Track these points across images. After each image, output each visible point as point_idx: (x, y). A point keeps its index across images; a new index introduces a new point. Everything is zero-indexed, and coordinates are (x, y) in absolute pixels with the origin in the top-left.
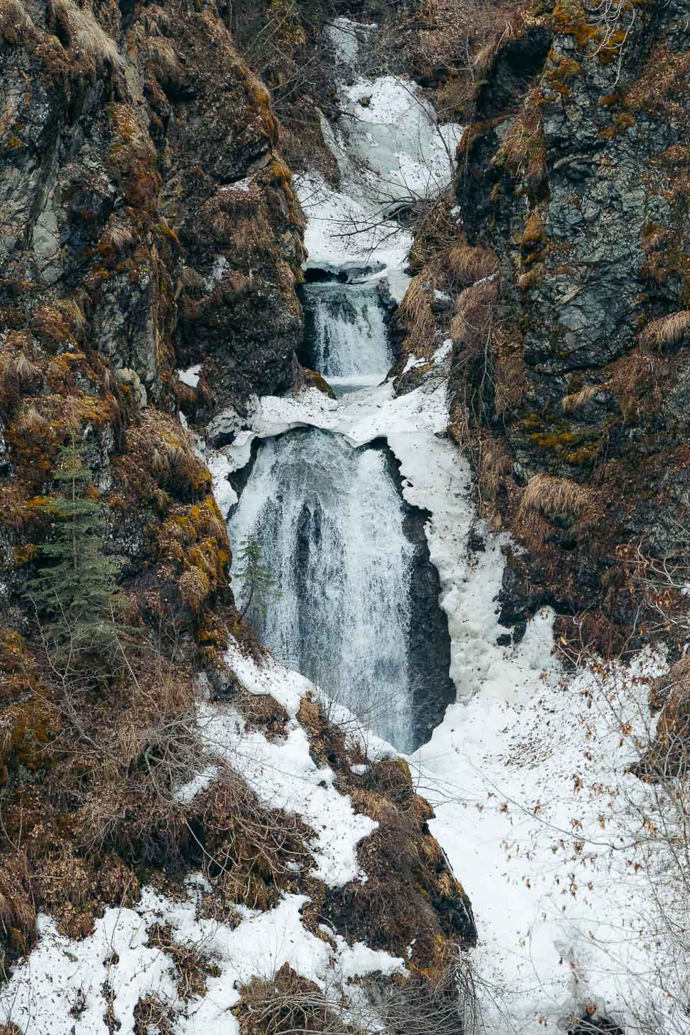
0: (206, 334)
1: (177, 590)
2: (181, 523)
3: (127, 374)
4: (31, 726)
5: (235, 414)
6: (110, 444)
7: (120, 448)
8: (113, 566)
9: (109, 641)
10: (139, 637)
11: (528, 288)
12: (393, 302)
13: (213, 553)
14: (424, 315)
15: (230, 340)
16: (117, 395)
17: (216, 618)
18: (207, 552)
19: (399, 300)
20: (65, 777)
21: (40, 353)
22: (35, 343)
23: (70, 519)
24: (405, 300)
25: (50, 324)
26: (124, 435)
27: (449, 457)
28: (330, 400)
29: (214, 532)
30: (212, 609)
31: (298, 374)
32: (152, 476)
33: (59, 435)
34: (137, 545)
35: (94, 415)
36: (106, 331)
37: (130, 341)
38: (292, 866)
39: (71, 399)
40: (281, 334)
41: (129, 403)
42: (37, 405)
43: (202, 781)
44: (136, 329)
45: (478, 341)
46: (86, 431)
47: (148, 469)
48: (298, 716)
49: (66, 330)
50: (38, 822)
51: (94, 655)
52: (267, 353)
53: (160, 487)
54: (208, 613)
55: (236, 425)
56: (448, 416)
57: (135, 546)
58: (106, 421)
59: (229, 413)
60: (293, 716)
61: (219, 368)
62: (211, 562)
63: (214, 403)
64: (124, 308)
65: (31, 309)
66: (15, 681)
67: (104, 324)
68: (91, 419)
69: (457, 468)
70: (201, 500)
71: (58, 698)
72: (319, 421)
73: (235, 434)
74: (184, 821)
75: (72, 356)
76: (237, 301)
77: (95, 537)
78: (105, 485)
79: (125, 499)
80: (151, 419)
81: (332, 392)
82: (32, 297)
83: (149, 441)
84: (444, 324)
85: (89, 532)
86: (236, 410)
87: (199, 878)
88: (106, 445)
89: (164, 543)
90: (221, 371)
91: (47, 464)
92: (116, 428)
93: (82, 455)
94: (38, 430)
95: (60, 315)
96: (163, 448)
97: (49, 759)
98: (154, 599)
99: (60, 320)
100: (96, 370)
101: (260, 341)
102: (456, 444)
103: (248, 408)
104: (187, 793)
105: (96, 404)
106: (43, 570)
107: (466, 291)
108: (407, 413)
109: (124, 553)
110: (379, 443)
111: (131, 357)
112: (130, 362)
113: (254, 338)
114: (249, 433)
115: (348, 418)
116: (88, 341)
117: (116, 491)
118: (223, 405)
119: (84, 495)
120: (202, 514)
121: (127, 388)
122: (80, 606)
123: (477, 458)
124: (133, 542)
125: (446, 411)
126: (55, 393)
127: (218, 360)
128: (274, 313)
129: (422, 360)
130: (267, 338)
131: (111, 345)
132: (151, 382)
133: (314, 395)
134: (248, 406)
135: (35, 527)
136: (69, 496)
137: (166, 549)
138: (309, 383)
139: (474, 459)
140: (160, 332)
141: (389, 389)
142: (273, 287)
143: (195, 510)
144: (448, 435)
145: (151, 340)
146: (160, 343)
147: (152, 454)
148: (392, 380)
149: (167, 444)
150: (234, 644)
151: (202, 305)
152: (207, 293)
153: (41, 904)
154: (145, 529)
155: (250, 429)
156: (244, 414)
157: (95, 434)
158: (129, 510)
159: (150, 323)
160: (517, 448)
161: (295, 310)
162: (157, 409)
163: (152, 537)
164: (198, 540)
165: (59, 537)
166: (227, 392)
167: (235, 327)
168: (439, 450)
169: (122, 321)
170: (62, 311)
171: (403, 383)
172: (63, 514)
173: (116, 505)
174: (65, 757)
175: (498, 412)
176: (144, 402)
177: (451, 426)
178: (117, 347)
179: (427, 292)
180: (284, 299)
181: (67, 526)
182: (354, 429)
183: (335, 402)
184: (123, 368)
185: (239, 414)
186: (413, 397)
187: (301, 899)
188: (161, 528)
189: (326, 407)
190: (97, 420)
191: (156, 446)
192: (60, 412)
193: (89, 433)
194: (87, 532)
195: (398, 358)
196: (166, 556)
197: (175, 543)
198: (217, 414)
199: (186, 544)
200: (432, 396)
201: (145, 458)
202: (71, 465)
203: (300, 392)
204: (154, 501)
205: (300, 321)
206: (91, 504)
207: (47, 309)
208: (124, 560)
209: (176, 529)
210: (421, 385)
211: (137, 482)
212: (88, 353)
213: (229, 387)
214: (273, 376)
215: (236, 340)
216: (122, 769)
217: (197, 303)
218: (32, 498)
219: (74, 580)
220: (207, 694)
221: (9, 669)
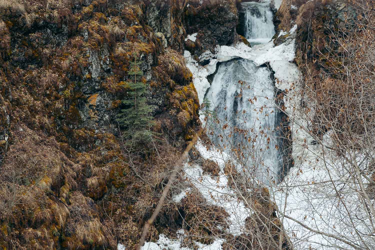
0: (199, 21)
1: (177, 119)
2: (179, 93)
3: (159, 34)
4: (117, 171)
5: (210, 52)
6: (151, 62)
7: (154, 65)
8: (152, 109)
9: (148, 138)
10: (161, 137)
11: (326, 4)
12: (276, 10)
13: (192, 105)
14: (287, 15)
15: (209, 24)
16: (155, 43)
17: (192, 130)
18: (190, 105)
19: (278, 9)
20: (130, 191)
21: (124, 26)
22: (122, 22)
23: (134, 90)
24: (279, 9)
25: (128, 14)
26: (157, 58)
27: (294, 71)
28: (248, 47)
29: (193, 97)
30: (191, 127)
31: (236, 37)
32: (168, 74)
33: (130, 57)
34: (161, 101)
35: (145, 50)
36: (151, 17)
37: (161, 21)
38: (219, 227)
39: (136, 44)
40: (229, 21)
41: (160, 46)
42: (122, 45)
43: (183, 195)
44: (163, 17)
45: (306, 24)
46: (141, 56)
47: (167, 72)
48: (224, 169)
49: (135, 17)
50: (119, 208)
51: (142, 143)
52: (223, 29)
53: (171, 79)
54: (189, 128)
55: (211, 57)
56: (295, 54)
57: (161, 102)
58: (150, 52)
59: (208, 52)
60: (222, 169)
61: (204, 34)
62: (191, 108)
63: (202, 48)
64: (159, 8)
65: (121, 8)
66: (111, 153)
67: (150, 14)
68: (144, 52)
69: (297, 75)
70: (188, 84)
71: (127, 160)
72: (243, 56)
73: (210, 60)
74: (177, 209)
75: (137, 27)
76: (211, 8)
77: (144, 98)
78: (149, 77)
79: (157, 83)
80: (168, 52)
81: (250, 45)
82: (122, 3)
83: (167, 61)
84: (294, 18)
85: (142, 96)
86: (211, 51)
87: (182, 231)
88: (149, 62)
89: (172, 101)
90: (205, 35)
91: (125, 69)
92: (154, 55)
93: (140, 65)
94: (122, 55)
95: (132, 11)
96: (173, 63)
97: (124, 184)
98: (168, 122)
99: (132, 13)
100: (147, 33)
101: (221, 24)
102: (297, 65)
103: (215, 50)
104: (178, 199)
105: (146, 46)
106: (122, 110)
107: (303, 5)
108: (278, 53)
109: (156, 104)
110: (266, 65)
111: (161, 28)
112: (161, 30)
113: (219, 23)
114: (216, 60)
115: (255, 55)
116: (144, 21)
117: (154, 80)
118: (206, 49)
119: (140, 81)
120: (188, 90)
121: (159, 40)
122: (137, 124)
123: (305, 71)
124: (160, 100)
125: (294, 52)
126: (129, 41)
127: (204, 31)
128: (226, 13)
129: (286, 32)
130: (224, 23)
131: (153, 23)
132: (169, 38)
133: (242, 45)
134: (216, 49)
135: (121, 93)
136: (134, 81)
137: (173, 103)
138: (240, 41)
139: (304, 71)
140: (173, 18)
141: (272, 44)
142: (226, 3)
143: (185, 88)
144: (294, 62)
145: (169, 21)
146: (173, 22)
147: (168, 66)
148: (273, 40)
149: (174, 62)
150: (200, 141)
151: (198, 9)
152: (200, 5)
153: (119, 240)
154: (165, 95)
155: (216, 58)
156: (214, 52)
157: (145, 57)
158: (158, 88)
159: (169, 15)
160: (321, 67)
161: (235, 12)
162: (172, 48)
163: (168, 98)
164: (186, 100)
165: (130, 97)
166: (207, 44)
167: (211, 18)
168: (290, 67)
169: (158, 13)
170: (133, 9)
171: (277, 41)
172: (131, 88)
173: (153, 85)
174: (130, 183)
175: (313, 53)
176: (166, 45)
177: (295, 58)
178: (156, 24)
179: (288, 6)
180: (231, 8)
181: (132, 93)
182: (257, 59)
183: (251, 49)
184: (158, 32)
185: (212, 52)
186: (281, 47)
187: (221, 241)
188: (171, 95)
189: (247, 50)
190: (146, 52)
191: (170, 63)
192: (131, 48)
193: (143, 57)
194: (141, 95)
195: (277, 31)
196: (173, 106)
197: (177, 101)
198: (203, 52)
199: (181, 101)
200: (288, 46)
201: (166, 67)
202: (135, 70)
203: (237, 44)
204: (169, 84)
205: (237, 16)
206: (142, 85)
207: (127, 8)
208: (156, 107)
209: (177, 95)
210: (285, 42)
211: (162, 77)
212: (143, 26)
213: (208, 42)
214: (226, 38)
215: (211, 23)
216: (152, 188)
217: (196, 9)
218: (119, 82)
219: (135, 115)
220: (188, 160)
221: (109, 148)
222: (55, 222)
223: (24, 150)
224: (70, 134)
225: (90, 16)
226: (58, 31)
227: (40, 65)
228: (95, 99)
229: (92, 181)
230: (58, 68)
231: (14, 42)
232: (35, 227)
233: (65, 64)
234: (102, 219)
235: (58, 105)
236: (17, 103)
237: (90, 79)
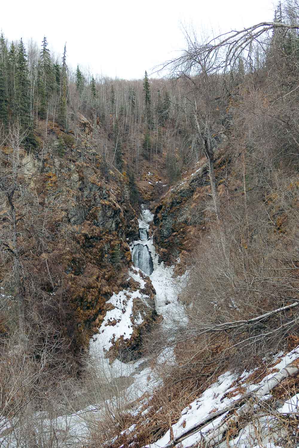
0: (129, 235)
1: (127, 260)
3: (121, 239)
4: (112, 273)
7: (121, 246)
8: (120, 258)
9: (120, 265)
10: (123, 265)
11: (161, 230)
14: (150, 233)
17: (130, 263)
19: (148, 231)
20: (116, 278)
21: (113, 237)
27: (153, 247)
31: (138, 239)
32: (124, 249)
33: (115, 245)
34: (123, 256)
38: (138, 287)
39: (116, 241)
40: (137, 235)
41: (122, 242)
43: (129, 279)
44: (122, 234)
45: (156, 235)
48: (139, 272)
49: (116, 235)
50: (113, 283)
51: (118, 266)
52: (135, 237)
55: (132, 244)
62: (130, 257)
64: (121, 232)
65: (112, 233)
66: (111, 269)
67: (119, 234)
71: (115, 271)
72: (140, 243)
74: (127, 283)
75: (116, 237)
76: (132, 232)
77: (118, 255)
78: (119, 250)
79: (121, 251)
80: (124, 243)
81: (142, 240)
82: (112, 231)
83: (124, 245)
84: (153, 234)
87: (129, 288)
91: (114, 248)
92: (121, 244)
94: (113, 244)
98: (124, 261)
100: (119, 238)
104: (128, 280)
105: (119, 242)
106: (113, 258)
107: (155, 230)
109: (121, 256)
110: (146, 245)
111: (122, 237)
115: (143, 243)
116: (118, 236)
122: (117, 262)
125: (153, 242)
126: (114, 241)
127: (130, 237)
128: (136, 233)
129: (150, 237)
130: (135, 235)
131: (120, 236)
132: (124, 240)
133: (140, 241)
134: (133, 242)
135: (113, 254)
136: (116, 251)
139: (156, 247)
140: (125, 235)
141: (147, 240)
142: (136, 230)
143: (128, 252)
144: (153, 244)
149: (126, 246)
150: (132, 265)
153: (113, 291)
154: (123, 254)
155: (134, 244)
157: (118, 245)
160: (160, 246)
161: (138, 232)
164: (129, 255)
165: (115, 255)
166: (131, 240)
167: (132, 234)
170: (115, 233)
171: (149, 239)
172: (115, 253)
174: (115, 276)
175: (158, 242)
179: (151, 230)
186: (150, 241)
187: (139, 290)
192: (115, 243)
195: (148, 237)
196: (125, 257)
198: (130, 243)
201: (123, 247)
202: (116, 248)
204: (124, 251)
206: (118, 252)
209: (126, 254)
214: (136, 239)
216: (121, 278)
217: (128, 232)
218: (112, 251)
219: (116, 259)
220: (130, 270)
221: (110, 268)
222: (97, 287)
223: (89, 269)
224: (100, 264)
225: (105, 235)
226: (97, 239)
227: (93, 247)
228: (106, 256)
229: (106, 276)
230: (97, 248)
231: (86, 242)
232: (93, 289)
233: (99, 247)
234: (109, 286)
235: (97, 257)
236: (87, 257)
237: (105, 251)
